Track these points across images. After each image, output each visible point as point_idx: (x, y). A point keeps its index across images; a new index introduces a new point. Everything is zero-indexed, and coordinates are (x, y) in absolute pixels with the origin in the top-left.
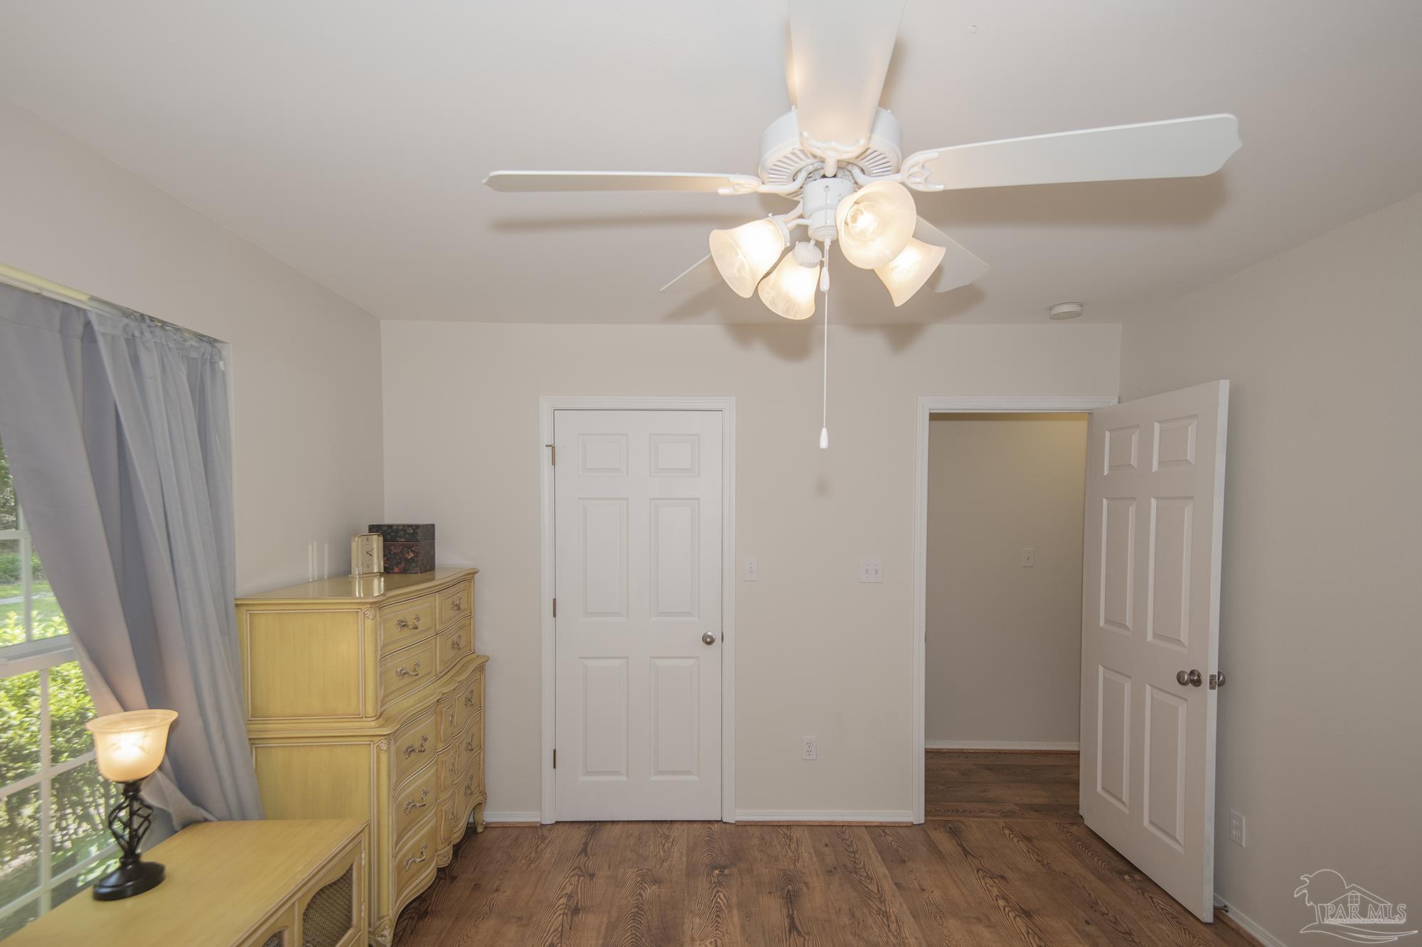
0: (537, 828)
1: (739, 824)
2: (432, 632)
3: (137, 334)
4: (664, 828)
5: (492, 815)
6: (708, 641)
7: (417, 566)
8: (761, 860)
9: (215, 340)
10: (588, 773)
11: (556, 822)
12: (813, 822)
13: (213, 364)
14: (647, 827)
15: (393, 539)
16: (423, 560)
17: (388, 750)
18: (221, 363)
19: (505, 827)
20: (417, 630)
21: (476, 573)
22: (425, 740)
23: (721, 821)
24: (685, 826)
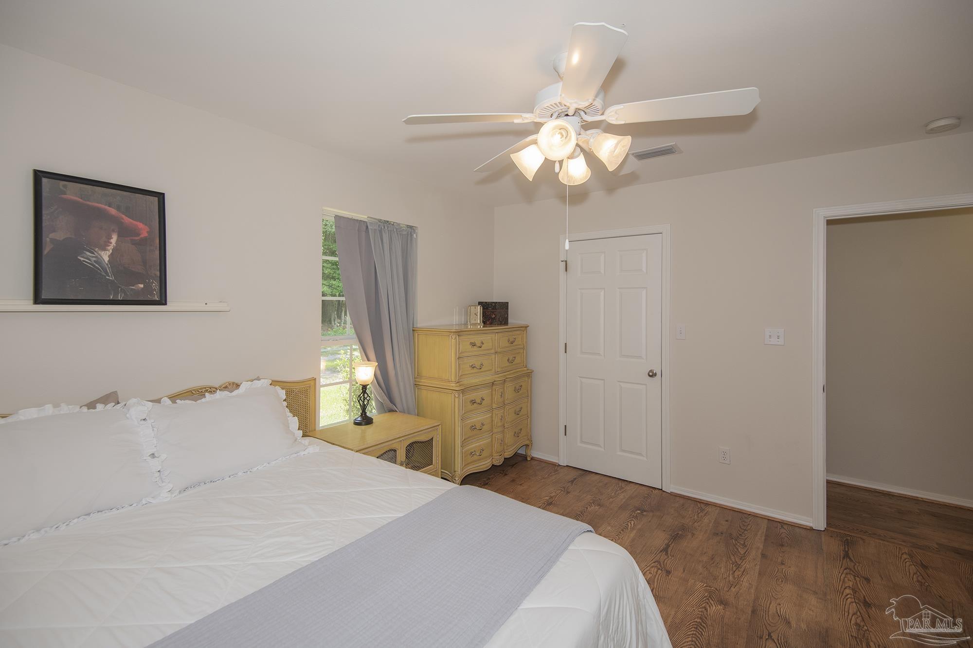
0: (555, 466)
1: (672, 494)
2: (493, 351)
3: (383, 227)
4: (623, 484)
5: (536, 453)
6: (652, 375)
7: (496, 321)
8: (672, 514)
9: (412, 226)
10: (582, 442)
11: (567, 466)
12: (727, 506)
13: (412, 235)
14: (614, 480)
15: (487, 309)
16: (499, 319)
17: (459, 397)
18: (415, 235)
19: (541, 461)
20: (480, 349)
21: (528, 327)
22: (483, 400)
23: (662, 489)
24: (637, 486)
